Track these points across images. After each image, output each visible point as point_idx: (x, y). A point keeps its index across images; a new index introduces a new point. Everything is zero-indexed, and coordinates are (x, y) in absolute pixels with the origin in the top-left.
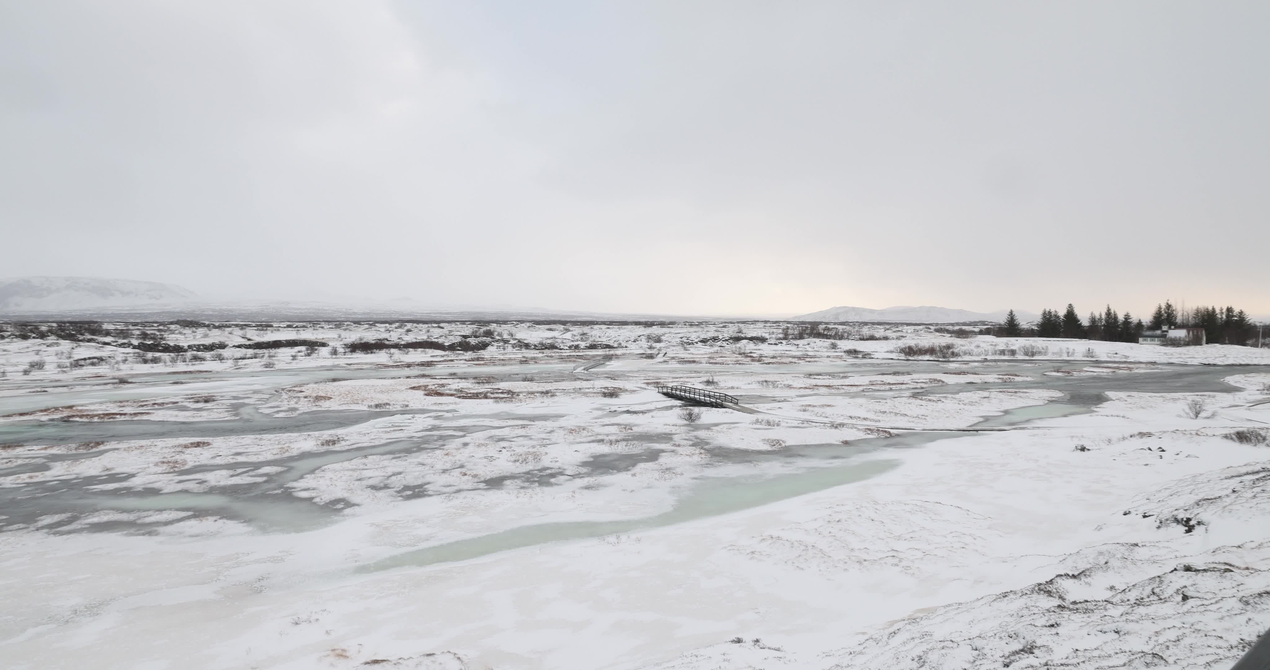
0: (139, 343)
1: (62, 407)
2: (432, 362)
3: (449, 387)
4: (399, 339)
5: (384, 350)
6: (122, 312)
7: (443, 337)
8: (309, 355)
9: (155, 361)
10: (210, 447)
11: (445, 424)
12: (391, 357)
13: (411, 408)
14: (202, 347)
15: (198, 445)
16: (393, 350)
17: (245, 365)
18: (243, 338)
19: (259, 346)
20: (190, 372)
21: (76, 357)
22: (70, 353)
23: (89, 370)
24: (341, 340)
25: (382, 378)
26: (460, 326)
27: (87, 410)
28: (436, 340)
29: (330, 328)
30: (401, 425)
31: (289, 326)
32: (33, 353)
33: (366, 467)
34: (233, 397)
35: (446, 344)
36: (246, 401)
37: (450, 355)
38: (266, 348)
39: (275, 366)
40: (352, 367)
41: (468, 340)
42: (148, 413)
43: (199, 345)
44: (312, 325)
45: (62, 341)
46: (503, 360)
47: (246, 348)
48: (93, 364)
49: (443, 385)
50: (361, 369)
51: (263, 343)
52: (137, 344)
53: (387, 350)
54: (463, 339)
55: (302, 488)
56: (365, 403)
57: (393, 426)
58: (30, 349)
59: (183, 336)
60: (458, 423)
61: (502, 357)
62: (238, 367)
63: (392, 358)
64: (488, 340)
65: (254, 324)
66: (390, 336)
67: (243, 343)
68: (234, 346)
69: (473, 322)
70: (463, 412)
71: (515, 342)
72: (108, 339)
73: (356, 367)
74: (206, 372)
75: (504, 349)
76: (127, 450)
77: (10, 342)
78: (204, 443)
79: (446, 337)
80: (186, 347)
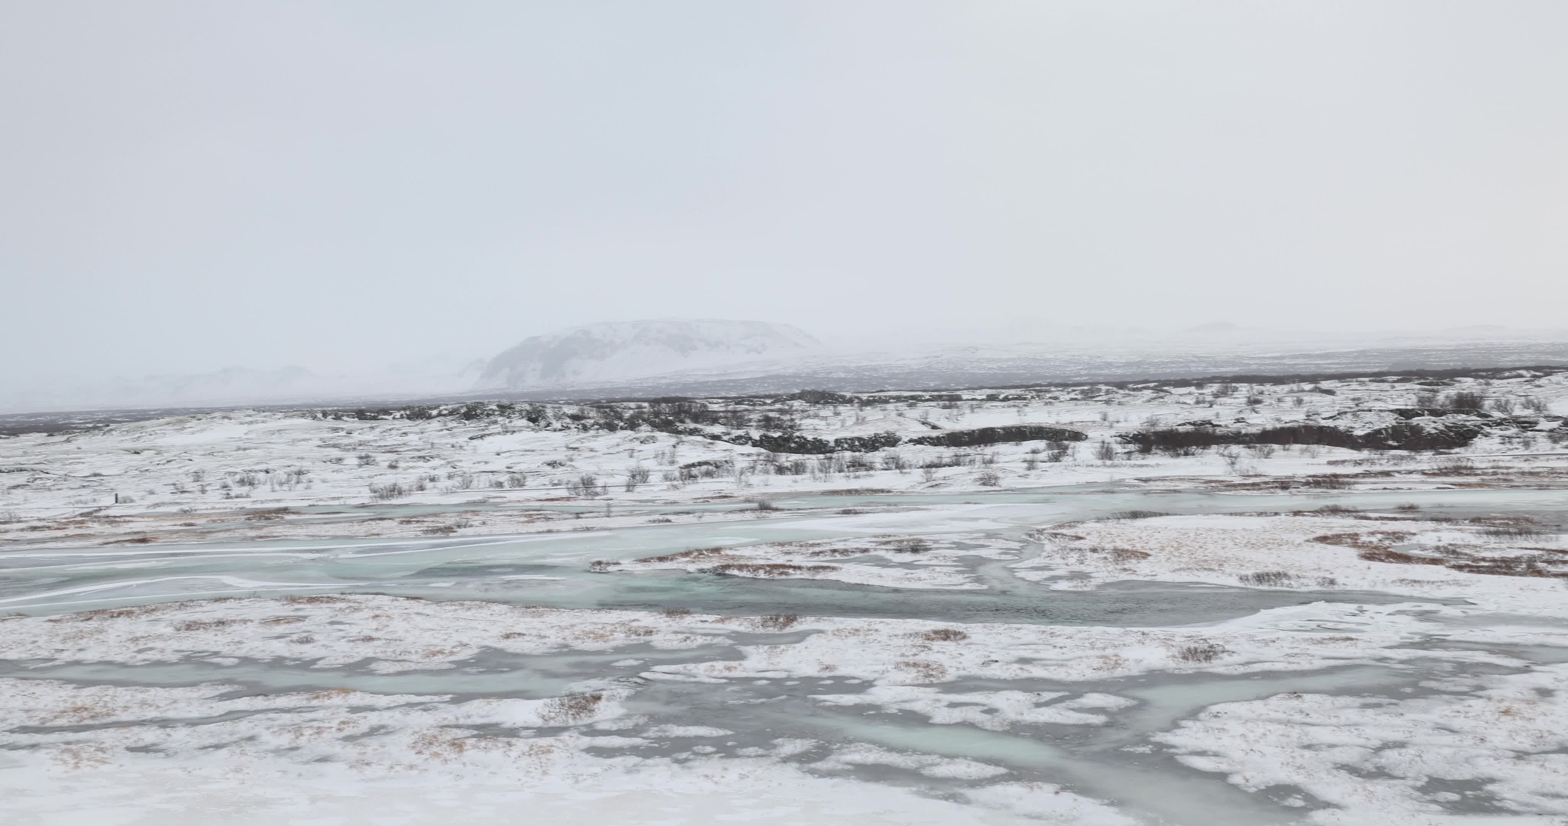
0: (761, 436)
1: (707, 550)
2: (1335, 476)
3: (1415, 540)
4: (1238, 421)
5: (1214, 448)
6: (710, 379)
7: (1349, 416)
8: (1056, 459)
9: (798, 469)
10: (967, 641)
11: (1456, 634)
12: (1233, 463)
13: (1342, 588)
14: (857, 443)
15: (946, 635)
16: (1235, 449)
17: (945, 478)
18: (923, 423)
19: (955, 439)
20: (857, 492)
21: (683, 462)
22: (673, 455)
23: (706, 486)
24: (1111, 427)
25: (1236, 514)
26: (1374, 386)
27: (741, 557)
28: (1330, 423)
29: (1072, 399)
30: (1341, 626)
31: (992, 398)
32: (626, 454)
33: (1308, 720)
34: (954, 543)
35: (1358, 432)
36: (983, 553)
37: (1383, 461)
38: (969, 444)
39: (1000, 482)
40: (1152, 486)
41: (1415, 421)
42: (834, 569)
43: (852, 439)
44: (1034, 393)
45: (657, 434)
46: (1531, 474)
47: (931, 444)
48: (708, 474)
49: (1398, 536)
50: (1175, 491)
51: (962, 434)
52: (758, 438)
53: (1221, 448)
54: (1403, 420)
55: (1190, 749)
56: (1227, 568)
57: (1321, 628)
58: (621, 448)
59: (824, 422)
60: (1488, 634)
61: (1526, 467)
62: (934, 483)
63: (1237, 467)
64: (1471, 420)
65: (927, 395)
66: (1217, 415)
67: (926, 435)
68: (911, 441)
69: (1406, 376)
70: (1489, 607)
71: (1555, 425)
72: (717, 429)
73: (1161, 486)
74: (882, 491)
75: (1527, 444)
76: (837, 633)
77: (596, 437)
78: (956, 634)
79: (1355, 414)
80: (832, 444)
